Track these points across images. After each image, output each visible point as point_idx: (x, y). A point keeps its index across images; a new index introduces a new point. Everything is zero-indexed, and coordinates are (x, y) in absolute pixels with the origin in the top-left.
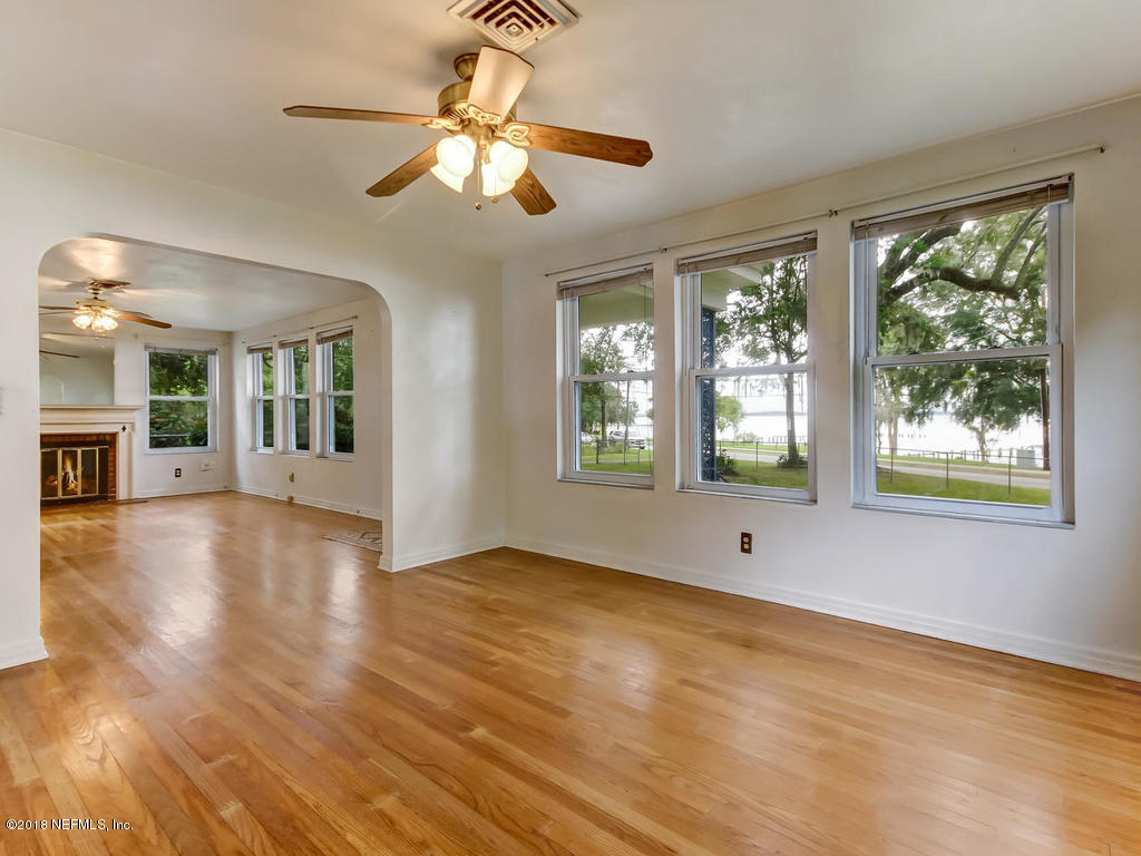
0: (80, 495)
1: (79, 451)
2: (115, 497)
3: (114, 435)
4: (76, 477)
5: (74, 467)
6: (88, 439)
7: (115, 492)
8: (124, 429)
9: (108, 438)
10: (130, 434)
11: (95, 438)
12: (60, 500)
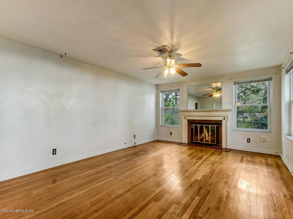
0: (210, 143)
1: (210, 126)
2: (221, 146)
3: (221, 121)
4: (209, 136)
5: (208, 132)
6: (213, 122)
7: (222, 144)
8: (224, 119)
9: (219, 122)
10: (226, 121)
11: (215, 122)
12: (204, 143)
